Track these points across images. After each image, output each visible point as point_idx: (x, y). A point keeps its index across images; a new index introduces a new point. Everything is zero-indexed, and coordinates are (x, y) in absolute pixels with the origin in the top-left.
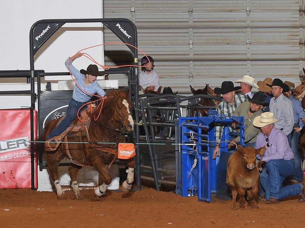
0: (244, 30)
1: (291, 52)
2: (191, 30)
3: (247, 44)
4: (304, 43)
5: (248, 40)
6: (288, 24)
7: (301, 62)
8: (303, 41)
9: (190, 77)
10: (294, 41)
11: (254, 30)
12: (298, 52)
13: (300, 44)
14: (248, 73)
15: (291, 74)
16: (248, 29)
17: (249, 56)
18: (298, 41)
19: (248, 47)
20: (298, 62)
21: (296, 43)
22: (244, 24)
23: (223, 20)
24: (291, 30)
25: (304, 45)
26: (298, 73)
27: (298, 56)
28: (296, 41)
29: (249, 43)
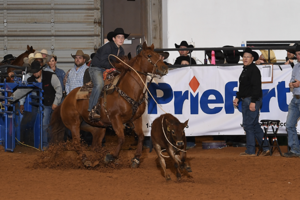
0: (49, 11)
1: (87, 29)
2: (5, 11)
3: (51, 23)
4: (97, 22)
5: (52, 20)
6: (84, 7)
7: (96, 37)
8: (97, 21)
9: (4, 50)
10: (89, 20)
11: (57, 11)
12: (93, 29)
13: (95, 23)
14: (52, 46)
15: (87, 47)
16: (52, 11)
17: (53, 33)
18: (93, 20)
19: (52, 25)
20: (93, 38)
21: (92, 22)
22: (49, 7)
23: (32, 3)
24: (87, 11)
25: (98, 24)
26: (93, 47)
27: (93, 33)
28: (91, 20)
29: (53, 22)
